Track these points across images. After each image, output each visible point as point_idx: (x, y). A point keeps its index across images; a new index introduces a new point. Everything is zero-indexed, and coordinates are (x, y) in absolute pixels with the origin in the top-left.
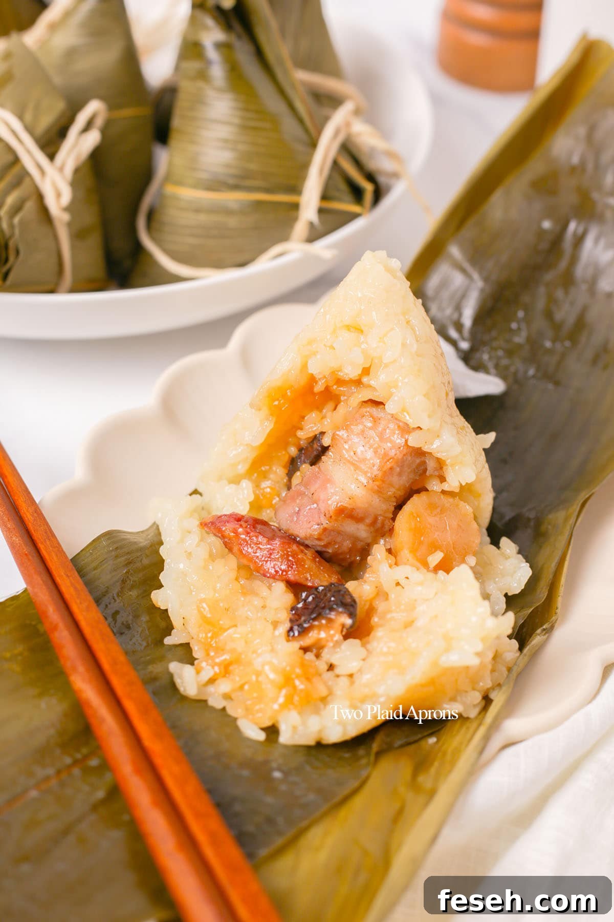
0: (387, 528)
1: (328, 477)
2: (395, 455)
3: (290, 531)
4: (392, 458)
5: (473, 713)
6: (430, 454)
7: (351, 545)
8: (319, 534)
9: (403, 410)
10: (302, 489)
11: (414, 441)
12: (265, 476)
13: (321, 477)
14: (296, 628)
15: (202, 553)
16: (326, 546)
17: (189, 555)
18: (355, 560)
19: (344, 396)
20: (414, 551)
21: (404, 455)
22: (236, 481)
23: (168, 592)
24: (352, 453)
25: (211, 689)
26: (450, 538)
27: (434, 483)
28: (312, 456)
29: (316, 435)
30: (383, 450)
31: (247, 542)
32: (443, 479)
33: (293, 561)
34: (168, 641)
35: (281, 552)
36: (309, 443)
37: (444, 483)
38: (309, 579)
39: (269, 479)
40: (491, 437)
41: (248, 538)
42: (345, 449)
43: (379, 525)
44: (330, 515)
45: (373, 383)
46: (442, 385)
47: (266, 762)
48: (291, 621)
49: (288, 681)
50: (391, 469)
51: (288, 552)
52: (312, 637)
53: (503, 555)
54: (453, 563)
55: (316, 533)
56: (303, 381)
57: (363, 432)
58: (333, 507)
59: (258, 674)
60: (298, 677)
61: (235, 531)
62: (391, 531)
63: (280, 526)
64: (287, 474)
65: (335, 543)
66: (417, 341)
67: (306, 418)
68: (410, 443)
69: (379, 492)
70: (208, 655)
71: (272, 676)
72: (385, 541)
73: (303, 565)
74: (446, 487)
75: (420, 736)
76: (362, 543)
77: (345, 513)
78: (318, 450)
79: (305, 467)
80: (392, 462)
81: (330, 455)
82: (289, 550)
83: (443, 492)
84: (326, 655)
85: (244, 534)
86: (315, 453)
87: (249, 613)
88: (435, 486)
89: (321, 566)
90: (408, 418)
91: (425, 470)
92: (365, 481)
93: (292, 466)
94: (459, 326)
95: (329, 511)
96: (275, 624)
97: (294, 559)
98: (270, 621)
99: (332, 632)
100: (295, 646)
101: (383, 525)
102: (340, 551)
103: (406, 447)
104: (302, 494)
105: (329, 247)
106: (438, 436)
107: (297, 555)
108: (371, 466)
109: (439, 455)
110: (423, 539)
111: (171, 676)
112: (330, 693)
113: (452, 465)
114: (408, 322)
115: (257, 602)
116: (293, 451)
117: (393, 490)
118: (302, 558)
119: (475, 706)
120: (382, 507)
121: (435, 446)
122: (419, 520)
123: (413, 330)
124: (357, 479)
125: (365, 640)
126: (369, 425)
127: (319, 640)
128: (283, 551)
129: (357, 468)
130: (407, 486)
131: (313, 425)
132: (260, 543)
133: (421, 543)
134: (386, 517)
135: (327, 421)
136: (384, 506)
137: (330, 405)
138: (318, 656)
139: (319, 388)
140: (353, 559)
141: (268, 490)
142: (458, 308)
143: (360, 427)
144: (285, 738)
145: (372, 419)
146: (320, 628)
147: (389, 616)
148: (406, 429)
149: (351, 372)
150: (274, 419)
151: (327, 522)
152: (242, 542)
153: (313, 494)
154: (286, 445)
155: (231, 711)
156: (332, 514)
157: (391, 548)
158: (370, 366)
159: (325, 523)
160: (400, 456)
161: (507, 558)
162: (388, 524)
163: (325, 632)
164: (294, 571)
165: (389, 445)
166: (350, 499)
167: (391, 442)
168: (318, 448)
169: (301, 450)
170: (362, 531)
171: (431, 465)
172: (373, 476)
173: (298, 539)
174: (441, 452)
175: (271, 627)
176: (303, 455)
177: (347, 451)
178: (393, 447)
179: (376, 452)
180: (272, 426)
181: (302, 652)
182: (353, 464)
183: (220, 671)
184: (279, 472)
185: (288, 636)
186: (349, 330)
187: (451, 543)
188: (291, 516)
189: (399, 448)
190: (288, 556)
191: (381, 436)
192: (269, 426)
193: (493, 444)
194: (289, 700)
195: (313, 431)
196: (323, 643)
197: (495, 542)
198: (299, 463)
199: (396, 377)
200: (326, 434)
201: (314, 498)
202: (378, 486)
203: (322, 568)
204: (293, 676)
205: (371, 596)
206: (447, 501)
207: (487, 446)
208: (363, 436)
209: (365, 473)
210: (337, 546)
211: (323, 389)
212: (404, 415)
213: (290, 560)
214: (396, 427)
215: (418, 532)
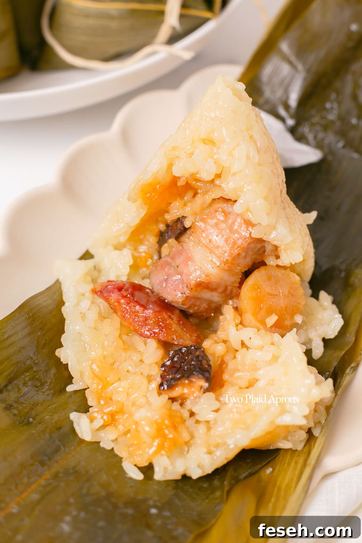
0: (234, 294)
1: (189, 255)
2: (242, 244)
3: (160, 295)
4: (240, 247)
5: (300, 447)
6: (268, 242)
7: (207, 307)
8: (183, 301)
9: (248, 210)
10: (170, 260)
11: (256, 233)
12: (141, 242)
13: (184, 254)
14: (165, 382)
15: (93, 315)
16: (189, 308)
17: (83, 317)
18: (211, 316)
19: (201, 189)
20: (255, 314)
21: (249, 244)
22: (118, 247)
23: (68, 351)
24: (208, 241)
25: (102, 434)
26: (282, 303)
27: (271, 259)
28: (177, 233)
29: (179, 218)
30: (232, 240)
31: (127, 310)
32: (278, 257)
33: (163, 325)
34: (70, 388)
35: (153, 319)
36: (174, 223)
37: (279, 260)
38: (175, 339)
39: (144, 245)
40: (314, 215)
41: (128, 308)
42: (203, 236)
43: (228, 292)
44: (191, 288)
45: (224, 186)
46: (278, 185)
47: (145, 500)
48: (162, 377)
49: (160, 433)
50: (239, 254)
51: (159, 319)
52: (177, 392)
53: (321, 306)
54: (285, 322)
55: (181, 301)
56: (168, 179)
57: (217, 225)
58: (193, 282)
59: (137, 424)
60: (167, 427)
61: (118, 302)
62: (238, 296)
63: (153, 288)
64: (158, 242)
65: (195, 306)
66: (258, 152)
67: (171, 205)
68: (253, 236)
69: (230, 270)
70: (99, 402)
71: (147, 429)
72: (233, 302)
73: (171, 329)
74: (280, 263)
75: (260, 466)
76: (215, 304)
77: (202, 286)
78: (181, 229)
79: (172, 241)
80: (239, 250)
81: (191, 239)
82: (159, 317)
83: (278, 266)
84: (188, 404)
85: (125, 305)
86: (179, 231)
87: (129, 368)
88: (271, 261)
89: (185, 328)
90: (251, 216)
91: (264, 251)
92: (218, 264)
93: (162, 238)
94: (287, 107)
95: (190, 284)
96: (150, 379)
97: (164, 325)
98: (146, 376)
99: (193, 390)
100: (165, 398)
101: (231, 292)
102: (199, 311)
103: (250, 238)
104: (168, 264)
105: (188, 48)
106: (274, 228)
107: (166, 321)
108: (224, 253)
109: (275, 243)
110: (263, 306)
111: (72, 423)
112: (192, 437)
113: (285, 250)
114: (251, 137)
115: (136, 357)
116: (162, 227)
117: (239, 268)
118: (170, 323)
119: (301, 441)
120: (232, 280)
121: (272, 236)
122: (259, 291)
123: (255, 143)
124: (212, 261)
125: (218, 392)
126: (221, 218)
127: (183, 394)
128: (155, 319)
129: (211, 252)
130: (250, 264)
131: (177, 211)
132: (138, 312)
133: (261, 309)
134: (234, 286)
135: (188, 209)
136: (232, 279)
137: (190, 194)
138: (182, 405)
139: (180, 183)
140: (208, 315)
141: (144, 254)
142: (287, 92)
143: (215, 221)
144: (158, 475)
145: (223, 214)
146: (184, 386)
147: (236, 375)
148: (249, 223)
149: (206, 176)
150: (147, 207)
151: (189, 292)
152: (124, 310)
153: (177, 267)
154: (157, 222)
155: (117, 452)
156: (192, 286)
157: (237, 307)
158: (221, 173)
159: (187, 292)
160: (245, 245)
161: (325, 309)
162: (235, 290)
163: (187, 390)
164: (164, 334)
165: (236, 235)
166: (206, 276)
167: (239, 233)
168: (181, 228)
169: (168, 226)
170: (216, 297)
171: (269, 248)
172: (225, 260)
173: (166, 301)
174: (277, 241)
175: (145, 382)
176: (170, 231)
177: (204, 238)
178: (241, 238)
179: (226, 241)
180: (145, 212)
181: (170, 401)
182: (210, 249)
183: (108, 420)
184: (152, 240)
185: (160, 389)
186: (205, 143)
187: (284, 307)
188: (161, 283)
189: (245, 239)
190: (159, 322)
191: (231, 228)
192: (143, 213)
193: (315, 221)
194: (161, 447)
195: (177, 215)
196: (186, 396)
197: (315, 295)
198: (167, 237)
199: (242, 184)
200: (187, 218)
201: (179, 269)
202: (228, 267)
203: (185, 329)
204: (164, 427)
205: (222, 353)
206: (280, 273)
207: (311, 222)
208: (216, 228)
209: (219, 257)
210: (196, 308)
211: (184, 184)
212: (248, 214)
213: (160, 325)
214: (243, 222)
215: (258, 300)
